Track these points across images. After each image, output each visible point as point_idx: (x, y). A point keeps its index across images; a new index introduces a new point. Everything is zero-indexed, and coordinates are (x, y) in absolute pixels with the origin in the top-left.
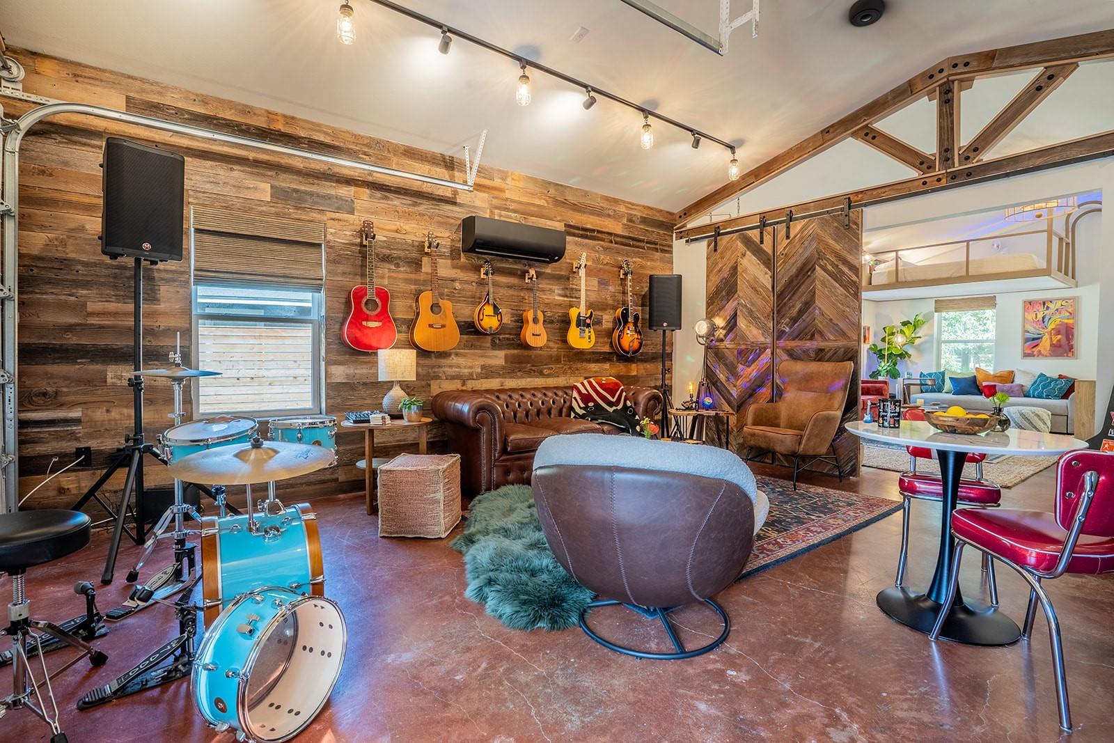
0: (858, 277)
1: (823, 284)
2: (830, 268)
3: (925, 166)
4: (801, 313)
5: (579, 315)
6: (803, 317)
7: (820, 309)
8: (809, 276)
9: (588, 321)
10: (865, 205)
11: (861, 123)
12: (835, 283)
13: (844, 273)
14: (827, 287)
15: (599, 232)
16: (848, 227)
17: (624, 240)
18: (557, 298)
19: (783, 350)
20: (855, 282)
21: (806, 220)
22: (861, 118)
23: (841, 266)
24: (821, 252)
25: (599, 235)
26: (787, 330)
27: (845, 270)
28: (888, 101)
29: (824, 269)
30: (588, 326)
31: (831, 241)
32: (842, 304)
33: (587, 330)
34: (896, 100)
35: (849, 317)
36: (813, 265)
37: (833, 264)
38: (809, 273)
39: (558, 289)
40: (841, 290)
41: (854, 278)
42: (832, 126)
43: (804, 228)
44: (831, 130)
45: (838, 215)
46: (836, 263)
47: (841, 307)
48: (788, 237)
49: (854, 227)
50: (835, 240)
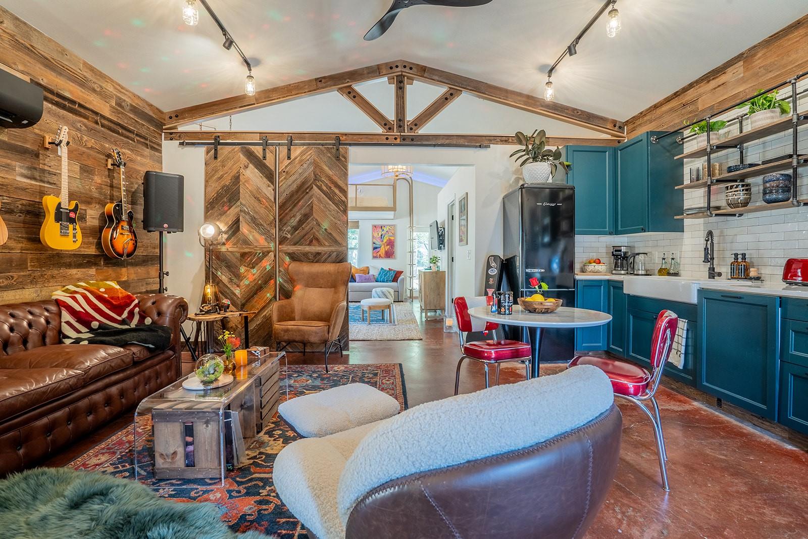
0: (346, 198)
1: (319, 200)
2: (324, 188)
3: (387, 127)
4: (301, 223)
5: (59, 206)
6: (303, 226)
7: (316, 220)
8: (307, 193)
9: (72, 215)
10: (350, 145)
11: (346, 83)
12: (328, 201)
13: (335, 193)
14: (322, 204)
15: (80, 105)
16: (338, 158)
17: (112, 125)
18: (19, 178)
19: (285, 253)
20: (344, 202)
21: (305, 147)
22: (345, 80)
23: (333, 188)
24: (318, 174)
25: (82, 110)
26: (289, 236)
27: (337, 191)
28: (364, 74)
29: (320, 188)
30: (72, 221)
31: (326, 168)
32: (334, 218)
33: (71, 226)
34: (370, 75)
35: (340, 228)
36: (311, 184)
37: (327, 185)
38: (308, 191)
39: (21, 167)
40: (333, 207)
41: (343, 198)
42: (324, 78)
43: (302, 154)
44: (323, 81)
45: (331, 148)
46: (329, 185)
47: (334, 220)
48: (289, 158)
49: (343, 159)
50: (328, 167)
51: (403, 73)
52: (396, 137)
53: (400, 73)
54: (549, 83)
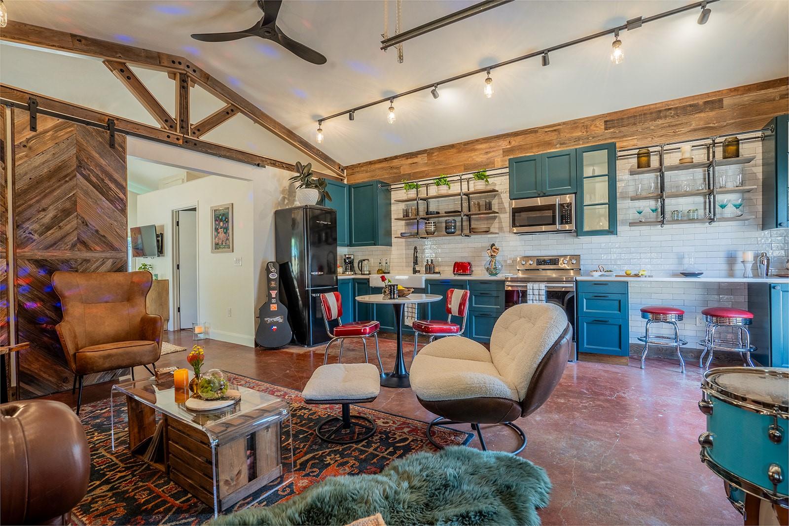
0: (125, 196)
1: (86, 193)
2: (94, 179)
3: (169, 124)
4: (56, 222)
6: (61, 224)
7: (82, 217)
8: (66, 182)
10: (128, 133)
11: (117, 58)
12: (100, 196)
13: (110, 188)
14: (91, 198)
16: (112, 145)
19: (28, 260)
20: (122, 200)
21: (61, 120)
22: (116, 53)
23: (107, 181)
24: (83, 160)
26: (36, 237)
27: (112, 186)
28: (141, 56)
29: (87, 179)
31: (96, 155)
32: (109, 218)
34: (149, 60)
35: (117, 230)
36: (73, 171)
37: (97, 176)
38: (67, 179)
40: (106, 203)
41: (122, 196)
42: (86, 38)
43: (56, 128)
44: (83, 41)
45: (103, 132)
46: (101, 176)
47: (108, 220)
48: (33, 128)
49: (120, 149)
50: (99, 154)
51: (188, 73)
52: (179, 137)
53: (185, 72)
54: (319, 130)
